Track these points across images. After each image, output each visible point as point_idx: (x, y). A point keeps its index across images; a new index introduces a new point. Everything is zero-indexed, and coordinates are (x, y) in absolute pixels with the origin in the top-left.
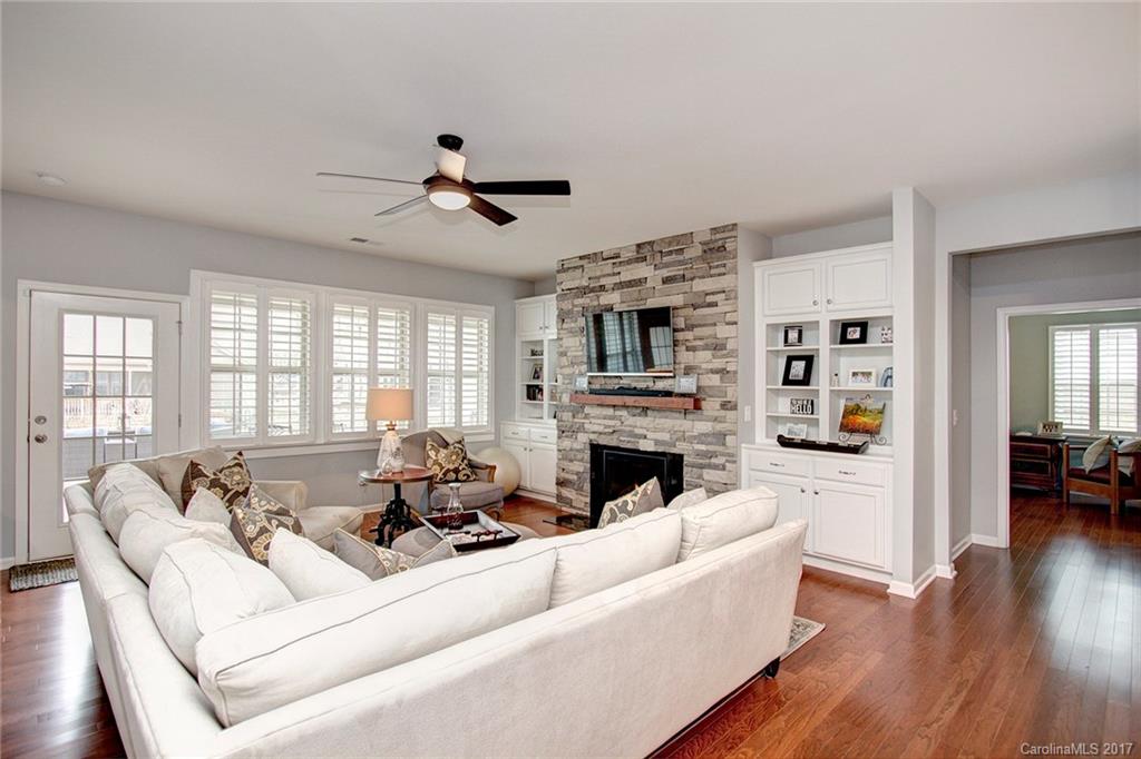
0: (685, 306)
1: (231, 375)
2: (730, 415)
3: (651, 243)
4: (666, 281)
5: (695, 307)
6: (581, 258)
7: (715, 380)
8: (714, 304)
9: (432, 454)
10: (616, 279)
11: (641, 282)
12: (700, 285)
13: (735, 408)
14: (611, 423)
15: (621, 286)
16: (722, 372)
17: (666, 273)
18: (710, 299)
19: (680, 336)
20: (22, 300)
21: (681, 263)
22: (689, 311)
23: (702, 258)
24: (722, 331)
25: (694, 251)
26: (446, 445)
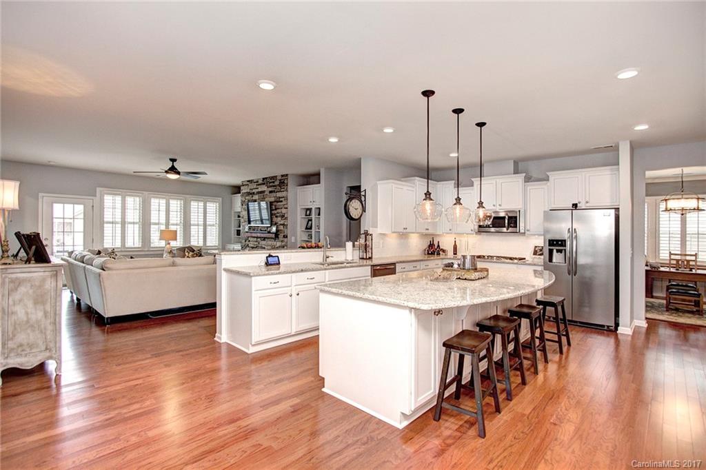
0: (275, 202)
1: (111, 225)
2: (285, 239)
3: (266, 178)
4: (271, 192)
5: (277, 202)
6: (248, 181)
7: (281, 227)
8: (282, 201)
9: (187, 254)
10: (257, 190)
11: (263, 192)
12: (279, 195)
13: (287, 237)
14: (256, 243)
15: (259, 193)
16: (283, 225)
17: (270, 189)
18: (281, 199)
19: (273, 212)
20: (40, 200)
21: (274, 186)
22: (276, 203)
23: (279, 185)
24: (284, 211)
25: (277, 183)
26: (193, 251)
